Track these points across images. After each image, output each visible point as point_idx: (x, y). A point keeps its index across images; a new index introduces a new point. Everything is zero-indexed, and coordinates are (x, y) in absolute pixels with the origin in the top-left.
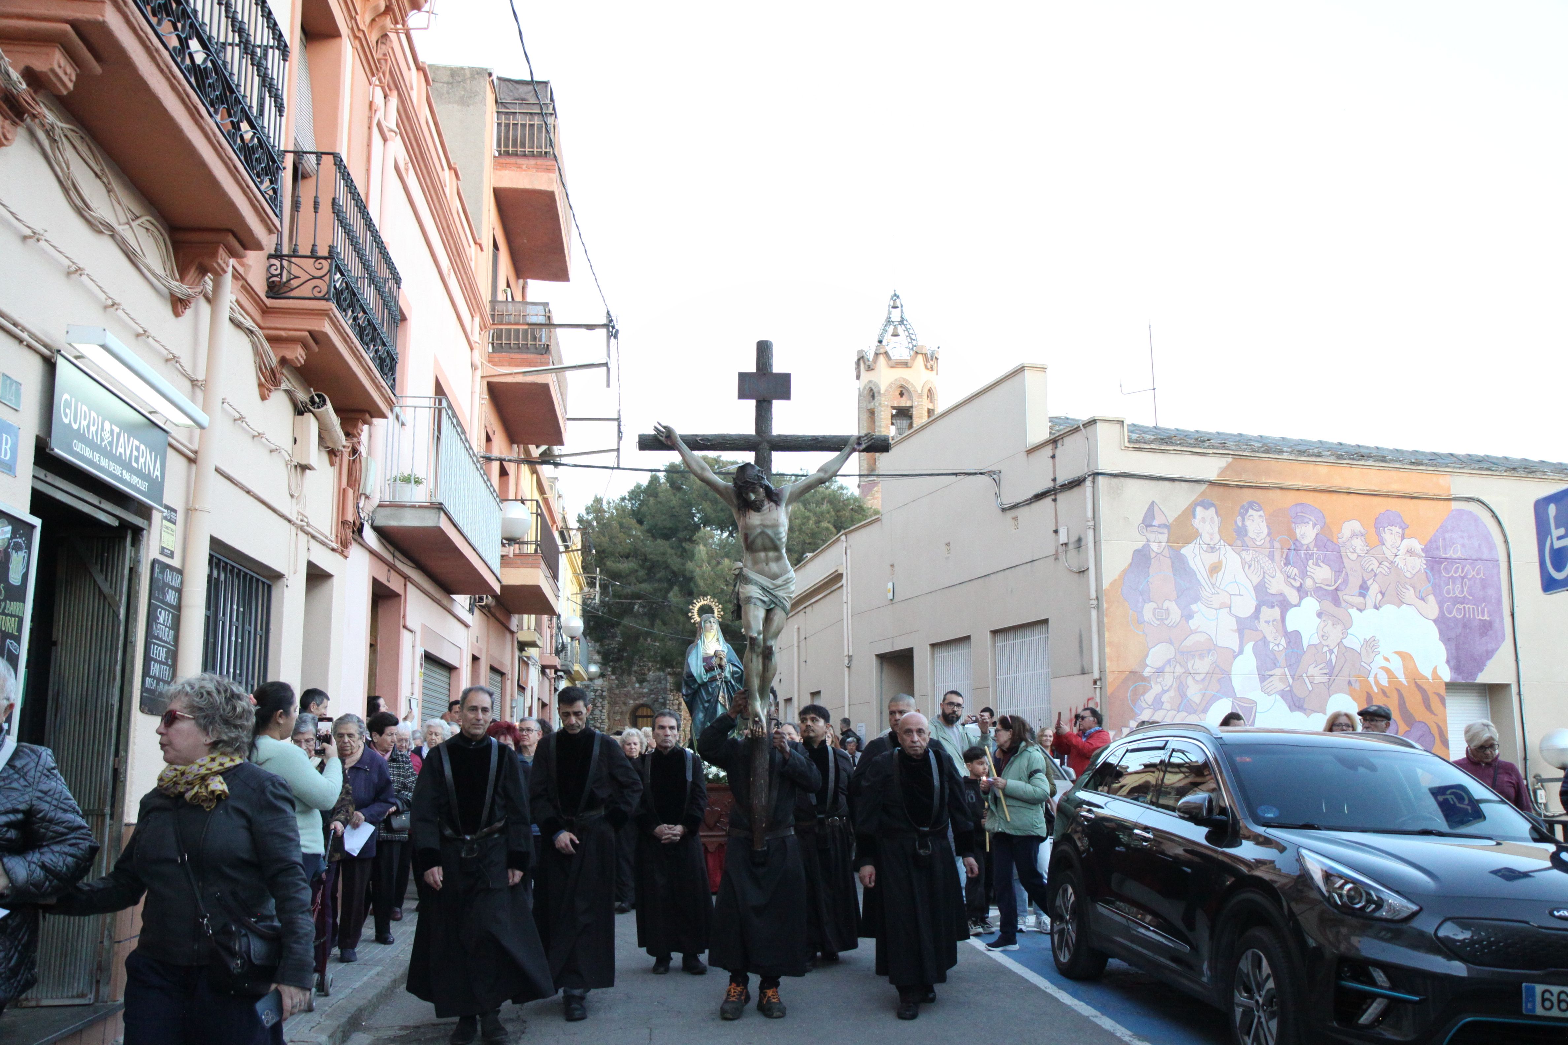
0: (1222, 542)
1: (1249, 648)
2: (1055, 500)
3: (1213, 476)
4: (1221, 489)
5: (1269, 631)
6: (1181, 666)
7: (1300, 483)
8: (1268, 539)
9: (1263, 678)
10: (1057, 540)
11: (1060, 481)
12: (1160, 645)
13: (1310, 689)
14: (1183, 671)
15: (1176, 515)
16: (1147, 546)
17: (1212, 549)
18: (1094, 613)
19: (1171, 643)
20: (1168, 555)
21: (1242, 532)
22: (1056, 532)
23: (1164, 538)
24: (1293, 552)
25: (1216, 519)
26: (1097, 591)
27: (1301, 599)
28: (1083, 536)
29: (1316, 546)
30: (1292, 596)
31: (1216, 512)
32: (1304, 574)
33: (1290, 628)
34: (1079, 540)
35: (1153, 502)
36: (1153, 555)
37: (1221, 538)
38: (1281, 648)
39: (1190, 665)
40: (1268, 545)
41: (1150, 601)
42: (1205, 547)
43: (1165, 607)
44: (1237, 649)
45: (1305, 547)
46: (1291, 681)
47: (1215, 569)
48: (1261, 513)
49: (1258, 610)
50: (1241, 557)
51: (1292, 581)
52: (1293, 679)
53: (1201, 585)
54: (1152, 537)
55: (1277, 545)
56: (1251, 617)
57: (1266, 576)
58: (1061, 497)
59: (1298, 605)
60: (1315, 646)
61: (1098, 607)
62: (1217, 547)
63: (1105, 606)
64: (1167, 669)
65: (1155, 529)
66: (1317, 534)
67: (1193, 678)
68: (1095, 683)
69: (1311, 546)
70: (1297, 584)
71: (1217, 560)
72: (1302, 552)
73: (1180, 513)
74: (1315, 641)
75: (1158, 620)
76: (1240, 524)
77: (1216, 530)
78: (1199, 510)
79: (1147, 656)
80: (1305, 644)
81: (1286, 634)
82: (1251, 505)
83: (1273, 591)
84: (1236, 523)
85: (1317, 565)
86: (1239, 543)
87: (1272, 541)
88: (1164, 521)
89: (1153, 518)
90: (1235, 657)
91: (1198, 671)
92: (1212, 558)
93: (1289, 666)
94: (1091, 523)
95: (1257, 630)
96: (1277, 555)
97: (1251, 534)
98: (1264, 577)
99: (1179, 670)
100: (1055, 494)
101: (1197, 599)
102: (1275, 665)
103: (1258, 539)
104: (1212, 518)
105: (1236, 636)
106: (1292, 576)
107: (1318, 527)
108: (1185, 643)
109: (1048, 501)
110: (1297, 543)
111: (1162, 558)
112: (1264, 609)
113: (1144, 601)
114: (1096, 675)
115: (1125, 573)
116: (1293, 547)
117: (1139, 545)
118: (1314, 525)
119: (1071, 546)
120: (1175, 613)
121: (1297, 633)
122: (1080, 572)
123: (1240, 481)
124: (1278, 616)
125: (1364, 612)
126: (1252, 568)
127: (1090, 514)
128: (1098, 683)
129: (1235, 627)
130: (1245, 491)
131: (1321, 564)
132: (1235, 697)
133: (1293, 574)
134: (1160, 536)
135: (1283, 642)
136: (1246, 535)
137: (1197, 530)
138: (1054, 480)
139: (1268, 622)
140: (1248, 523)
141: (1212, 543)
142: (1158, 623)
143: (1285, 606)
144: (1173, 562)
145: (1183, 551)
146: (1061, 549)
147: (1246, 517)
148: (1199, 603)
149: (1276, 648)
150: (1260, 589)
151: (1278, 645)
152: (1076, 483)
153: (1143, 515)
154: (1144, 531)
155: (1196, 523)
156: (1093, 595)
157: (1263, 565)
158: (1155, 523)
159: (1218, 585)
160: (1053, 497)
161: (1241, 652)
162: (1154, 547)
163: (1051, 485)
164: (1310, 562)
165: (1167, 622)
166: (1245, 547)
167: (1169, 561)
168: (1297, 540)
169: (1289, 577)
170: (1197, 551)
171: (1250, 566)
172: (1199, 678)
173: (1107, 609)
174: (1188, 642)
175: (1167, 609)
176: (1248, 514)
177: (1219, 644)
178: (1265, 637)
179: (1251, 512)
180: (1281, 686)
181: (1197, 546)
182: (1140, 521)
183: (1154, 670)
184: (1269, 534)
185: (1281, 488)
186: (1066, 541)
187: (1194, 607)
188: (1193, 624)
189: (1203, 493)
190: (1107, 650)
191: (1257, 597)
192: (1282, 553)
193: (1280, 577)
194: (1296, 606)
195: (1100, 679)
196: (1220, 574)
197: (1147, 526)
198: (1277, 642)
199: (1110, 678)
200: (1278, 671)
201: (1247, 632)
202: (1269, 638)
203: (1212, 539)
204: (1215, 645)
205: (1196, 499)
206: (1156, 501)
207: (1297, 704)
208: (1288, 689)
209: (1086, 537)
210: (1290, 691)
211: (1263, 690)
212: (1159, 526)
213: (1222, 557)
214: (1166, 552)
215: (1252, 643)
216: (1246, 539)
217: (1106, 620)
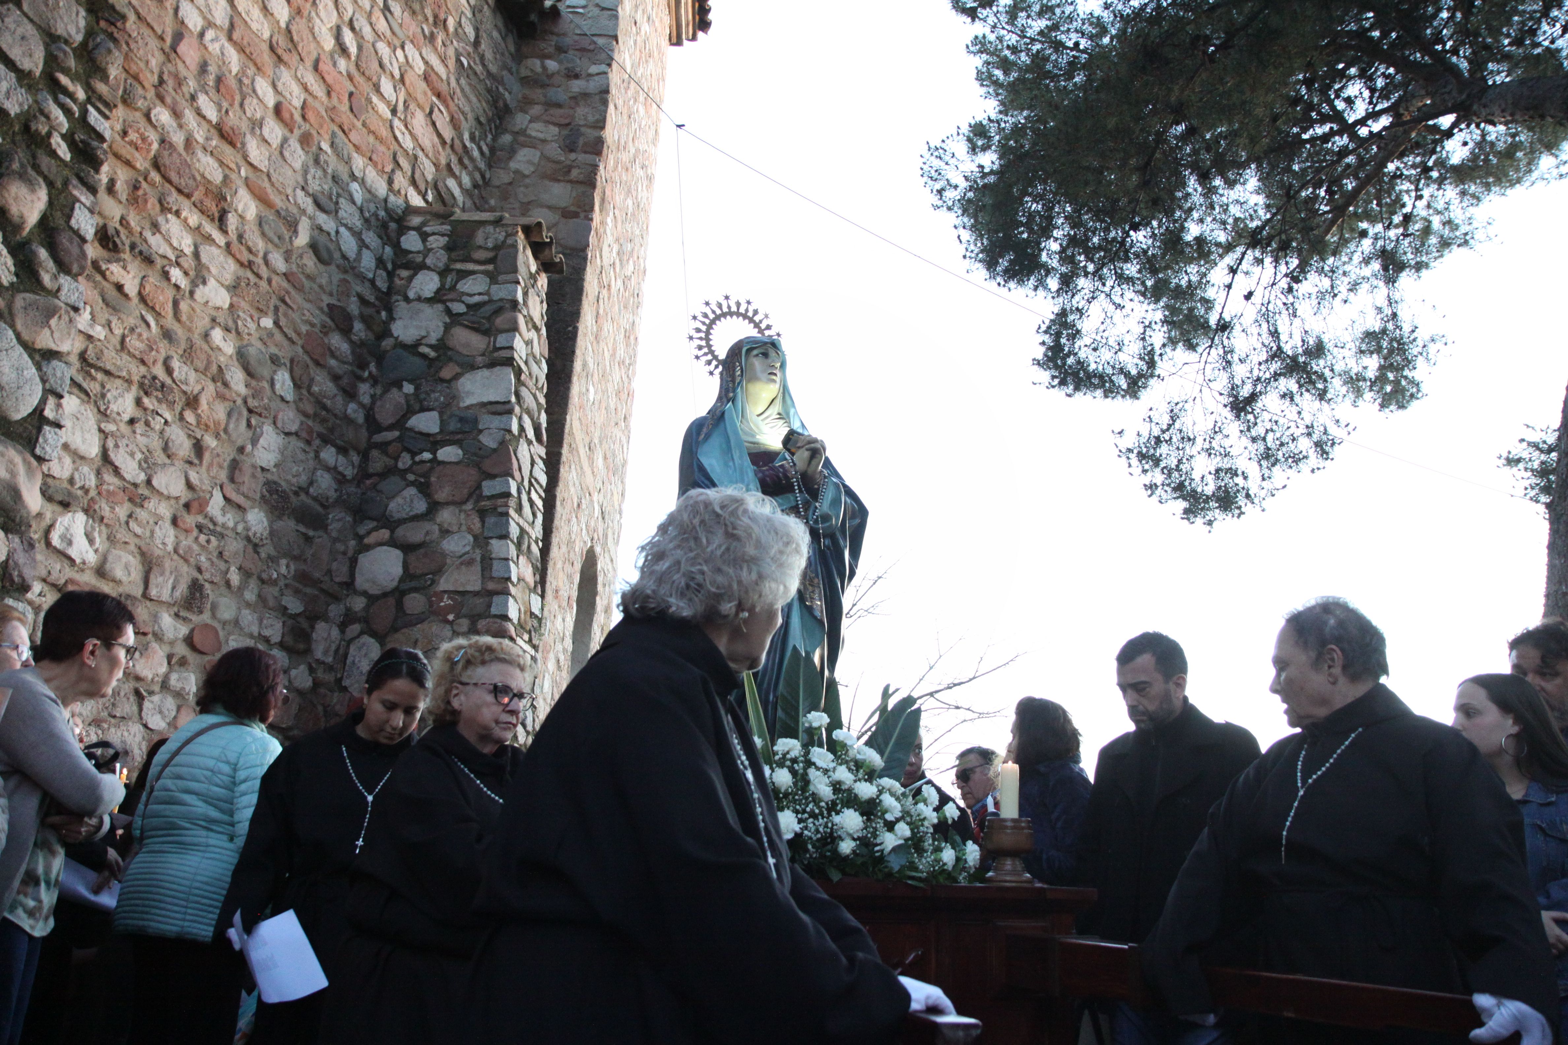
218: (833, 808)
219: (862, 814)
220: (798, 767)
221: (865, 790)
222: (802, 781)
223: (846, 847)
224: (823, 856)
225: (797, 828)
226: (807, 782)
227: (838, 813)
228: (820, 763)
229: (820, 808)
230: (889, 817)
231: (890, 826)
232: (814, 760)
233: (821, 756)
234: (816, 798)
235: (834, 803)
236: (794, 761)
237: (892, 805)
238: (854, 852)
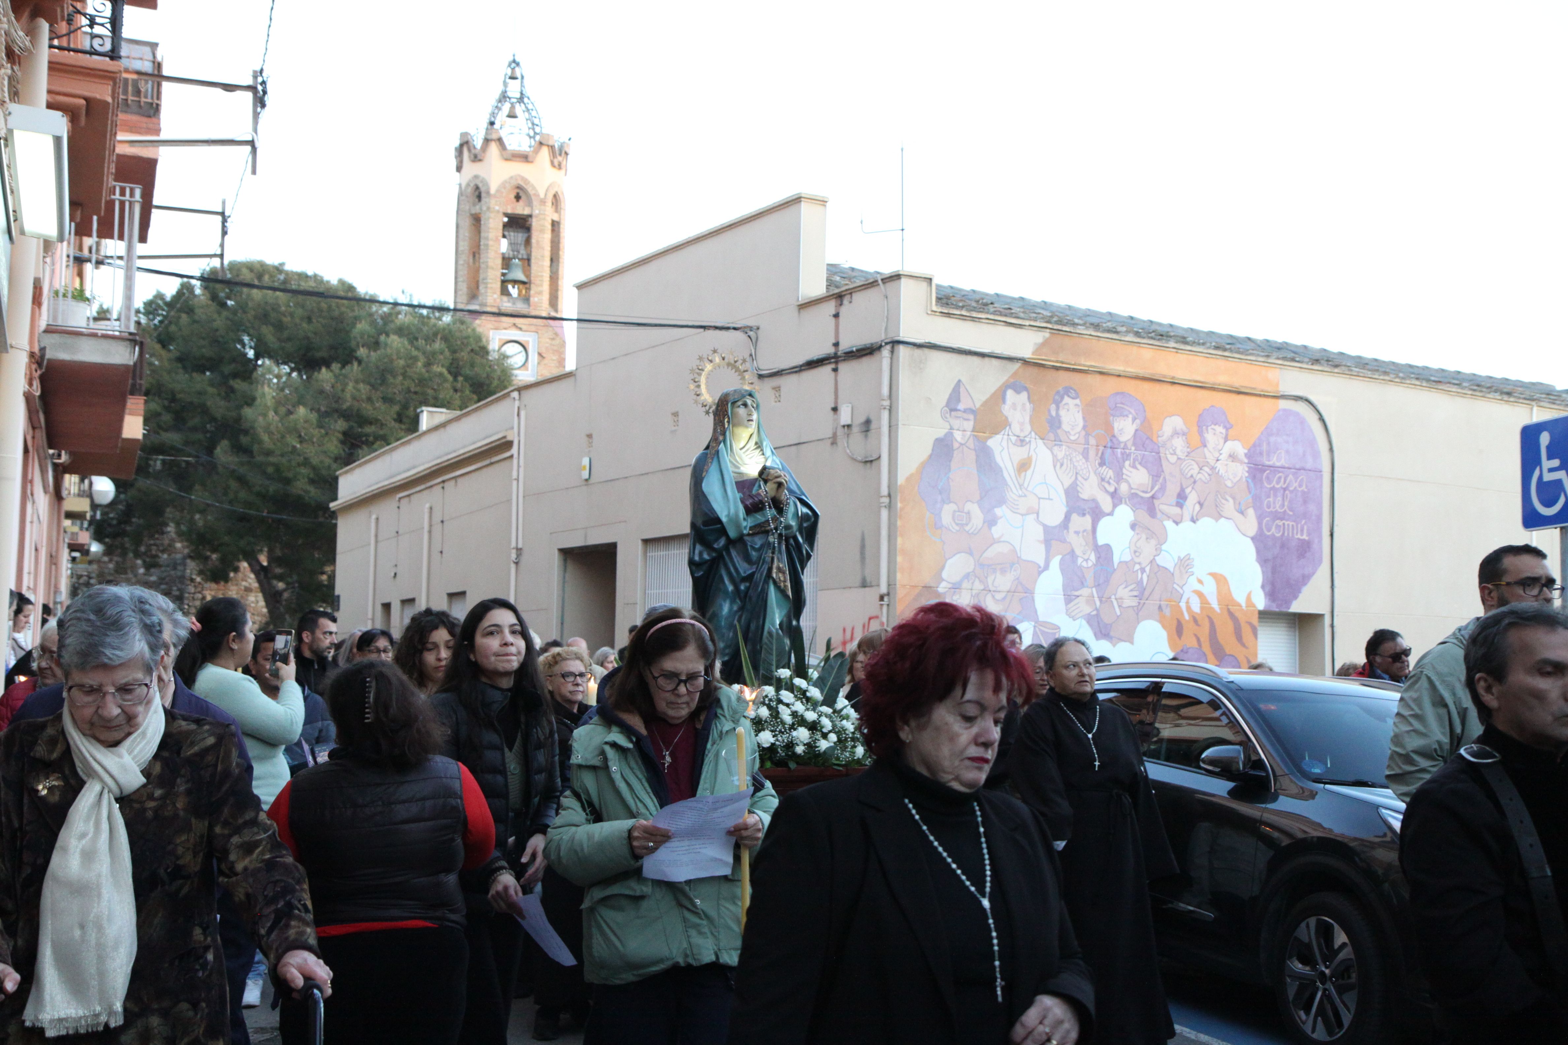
0: (1033, 433)
1: (1055, 562)
2: (835, 370)
3: (1027, 353)
4: (1035, 370)
5: (1078, 543)
6: (981, 581)
7: (1121, 368)
8: (1083, 433)
9: (1069, 599)
10: (837, 420)
11: (844, 346)
12: (958, 556)
13: (1118, 613)
14: (982, 587)
15: (984, 398)
16: (949, 435)
17: (1022, 442)
18: (884, 513)
19: (970, 553)
20: (972, 446)
21: (1055, 423)
22: (835, 409)
23: (969, 425)
24: (1109, 451)
25: (1028, 406)
26: (889, 487)
27: (1115, 506)
28: (872, 418)
29: (1134, 444)
30: (1106, 503)
31: (1029, 398)
32: (1119, 477)
33: (1101, 541)
34: (868, 422)
35: (959, 381)
36: (956, 445)
37: (1032, 430)
38: (1090, 564)
39: (990, 580)
40: (1082, 441)
41: (951, 502)
42: (1014, 438)
43: (966, 510)
44: (1042, 564)
45: (1122, 445)
46: (1098, 603)
47: (1023, 466)
48: (1077, 401)
49: (1067, 518)
50: (1053, 453)
51: (1106, 485)
52: (1101, 601)
53: (1007, 484)
54: (956, 423)
55: (1092, 441)
56: (1059, 526)
57: (1079, 478)
58: (843, 367)
59: (1111, 514)
60: (1126, 563)
61: (890, 507)
62: (1027, 439)
63: (899, 505)
64: (965, 585)
65: (959, 414)
66: (1136, 430)
67: (993, 597)
68: (882, 598)
69: (1129, 444)
70: (1112, 489)
71: (1026, 456)
72: (1119, 451)
73: (987, 396)
74: (1127, 557)
75: (957, 524)
76: (1054, 413)
77: (1027, 419)
78: (1010, 393)
79: (943, 568)
80: (1116, 560)
81: (1097, 548)
82: (1067, 391)
83: (1085, 495)
84: (1049, 411)
85: (1134, 467)
86: (1051, 436)
87: (1087, 435)
88: (970, 405)
89: (959, 400)
90: (1040, 573)
91: (998, 589)
92: (1020, 454)
93: (1097, 586)
94: (886, 403)
95: (1064, 541)
96: (1092, 453)
97: (1065, 427)
98: (1076, 478)
99: (978, 586)
100: (836, 363)
101: (1002, 501)
102: (1083, 585)
103: (1072, 433)
104: (1024, 404)
105: (1042, 548)
106: (1107, 479)
107: (1138, 421)
108: (985, 555)
109: (827, 370)
110: (1114, 440)
111: (965, 449)
112: (1074, 517)
113: (943, 502)
114: (884, 589)
115: (923, 466)
116: (1109, 445)
117: (941, 433)
118: (1134, 419)
119: (855, 429)
120: (977, 516)
121: (1108, 547)
122: (866, 462)
123: (1057, 362)
124: (1089, 527)
125: (1181, 525)
126: (1064, 467)
127: (885, 391)
128: (886, 599)
129: (1042, 538)
130: (1061, 373)
131: (1139, 466)
132: (1037, 621)
133: (1108, 477)
134: (965, 423)
135: (1093, 557)
136: (1059, 427)
137: (1007, 418)
138: (836, 345)
139: (1077, 533)
140: (1062, 413)
141: (1022, 435)
142: (957, 528)
143: (1097, 514)
144: (977, 456)
145: (990, 443)
146: (840, 432)
147: (1061, 405)
148: (1004, 507)
149: (1084, 564)
150: (1072, 493)
151: (1087, 560)
152: (868, 351)
153: (947, 396)
154: (948, 416)
155: (1006, 409)
156: (884, 491)
157: (1076, 464)
158: (961, 407)
159: (1026, 485)
160: (833, 366)
161: (1047, 567)
162: (958, 435)
163: (831, 350)
164: (1127, 463)
165: (967, 528)
166: (1058, 441)
167: (972, 455)
168: (1114, 436)
169: (1103, 480)
170: (1004, 443)
171: (1062, 465)
172: (999, 596)
173: (902, 509)
174: (990, 553)
175: (969, 513)
176: (1064, 402)
177: (1024, 557)
178: (1073, 551)
179: (1067, 399)
180: (1087, 609)
181: (1006, 437)
182: (944, 403)
183: (950, 586)
184: (1084, 427)
185: (1101, 373)
186: (849, 422)
187: (998, 511)
188: (996, 531)
189: (1015, 374)
190: (899, 559)
191: (1067, 502)
192: (1098, 450)
193: (1094, 480)
194: (1108, 515)
195: (888, 594)
196: (1029, 473)
197: (951, 410)
198: (1086, 557)
199: (900, 593)
200: (1085, 592)
201: (1054, 543)
202: (1078, 552)
203: (1022, 430)
204: (1019, 558)
205: (1007, 380)
206: (963, 380)
207: (1103, 632)
208: (1094, 613)
209: (879, 418)
210: (1097, 615)
211: (1069, 614)
212: (965, 411)
213: (1032, 452)
214: (971, 444)
215: (1059, 558)
216: (1059, 431)
217: (899, 523)
218: (793, 727)
219: (809, 730)
220: (774, 704)
221: (811, 716)
222: (775, 714)
223: (800, 749)
224: (786, 755)
225: (772, 740)
226: (778, 713)
227: (795, 729)
228: (786, 701)
229: (784, 728)
230: (825, 730)
231: (825, 736)
232: (782, 698)
233: (786, 696)
234: (783, 723)
235: (793, 724)
236: (770, 700)
237: (826, 723)
238: (804, 752)
